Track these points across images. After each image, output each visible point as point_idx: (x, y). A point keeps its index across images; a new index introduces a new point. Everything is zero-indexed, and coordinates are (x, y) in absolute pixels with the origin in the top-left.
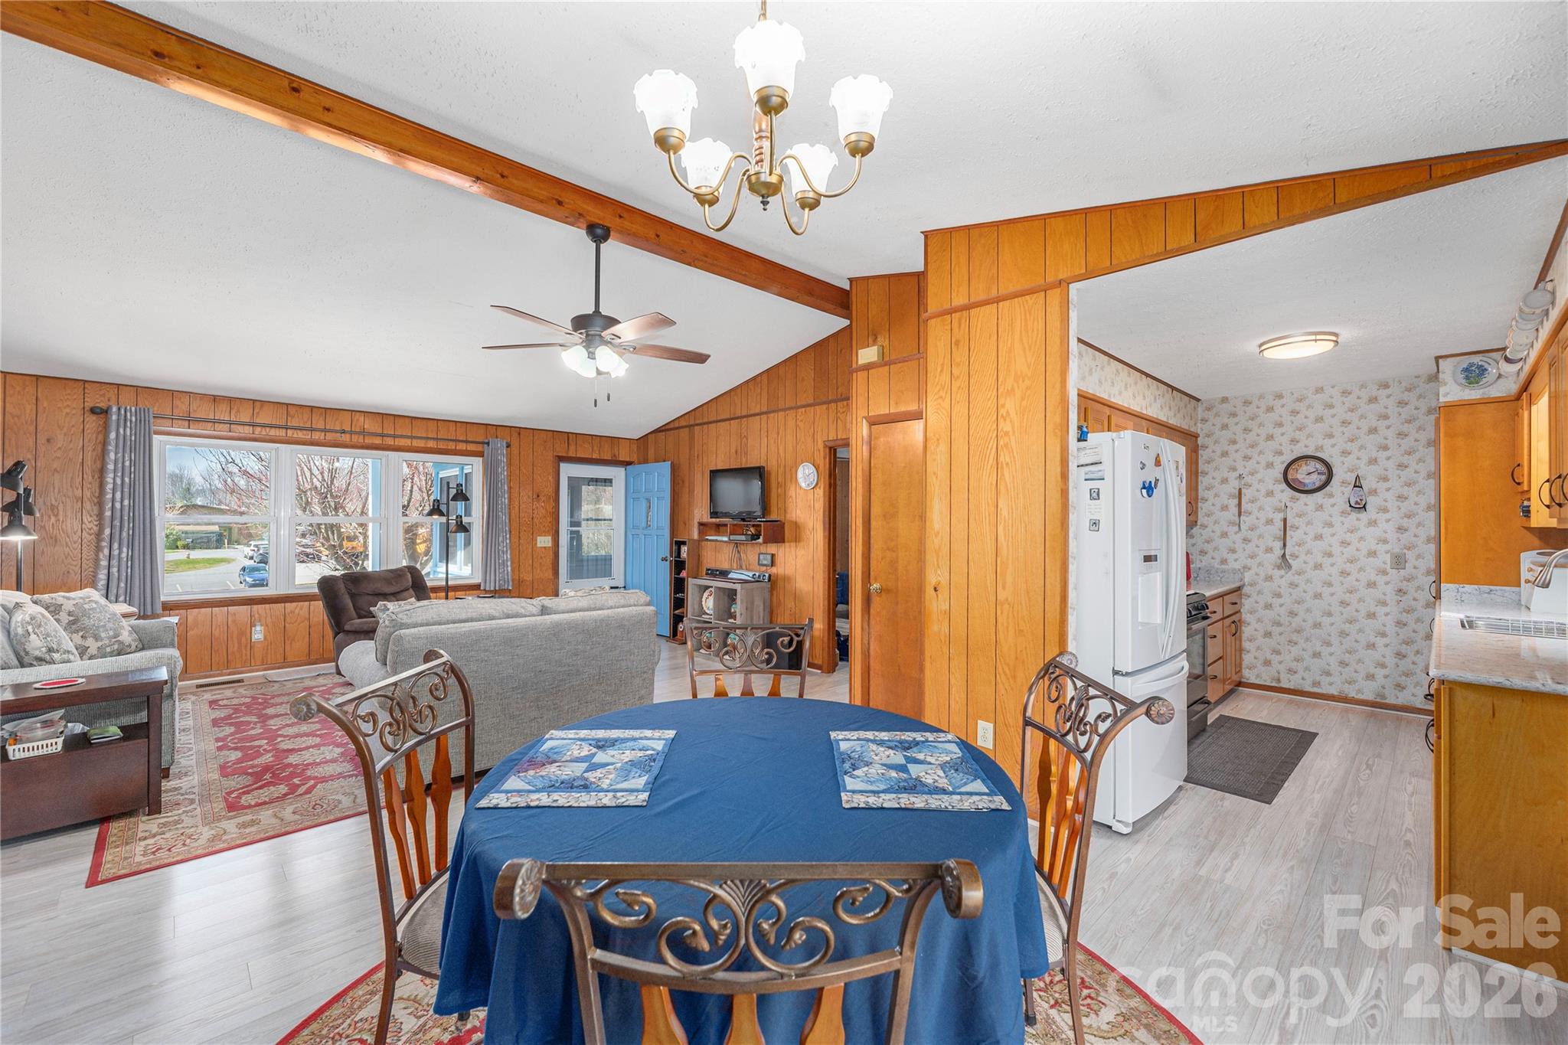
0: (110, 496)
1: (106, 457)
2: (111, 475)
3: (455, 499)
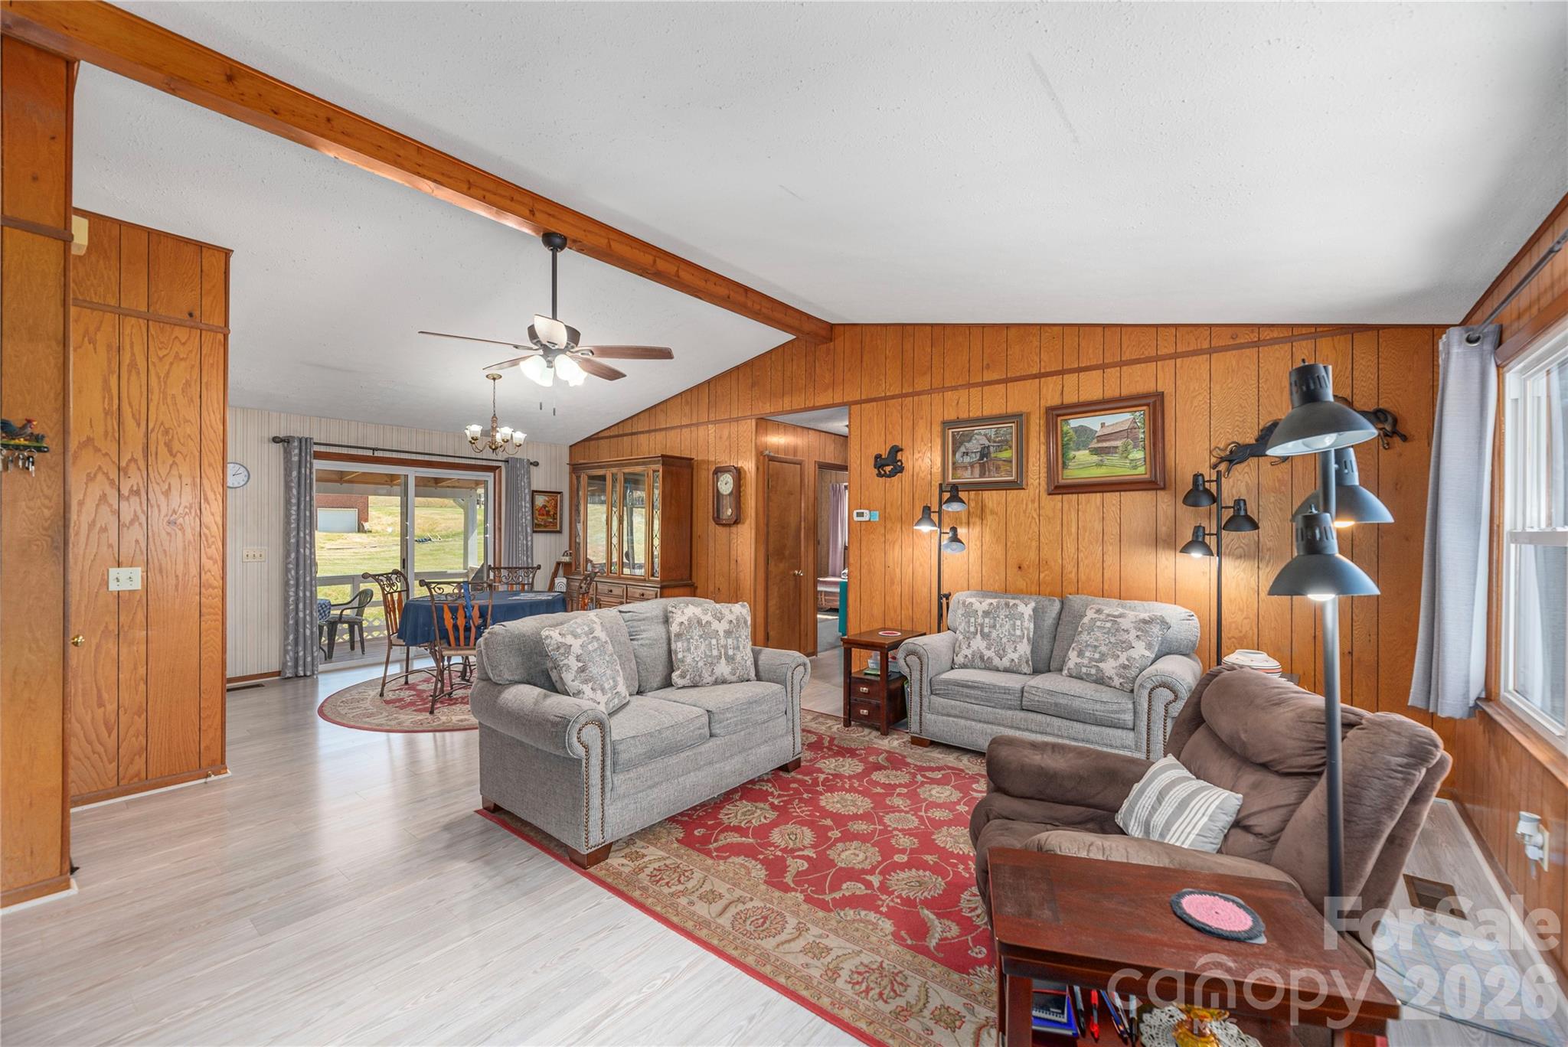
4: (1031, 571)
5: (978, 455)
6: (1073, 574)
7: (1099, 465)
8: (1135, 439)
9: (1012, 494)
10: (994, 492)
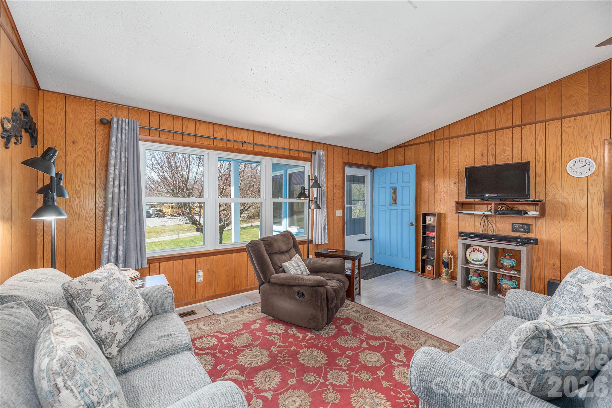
0: (111, 183)
1: (110, 154)
2: (113, 168)
3: (313, 186)
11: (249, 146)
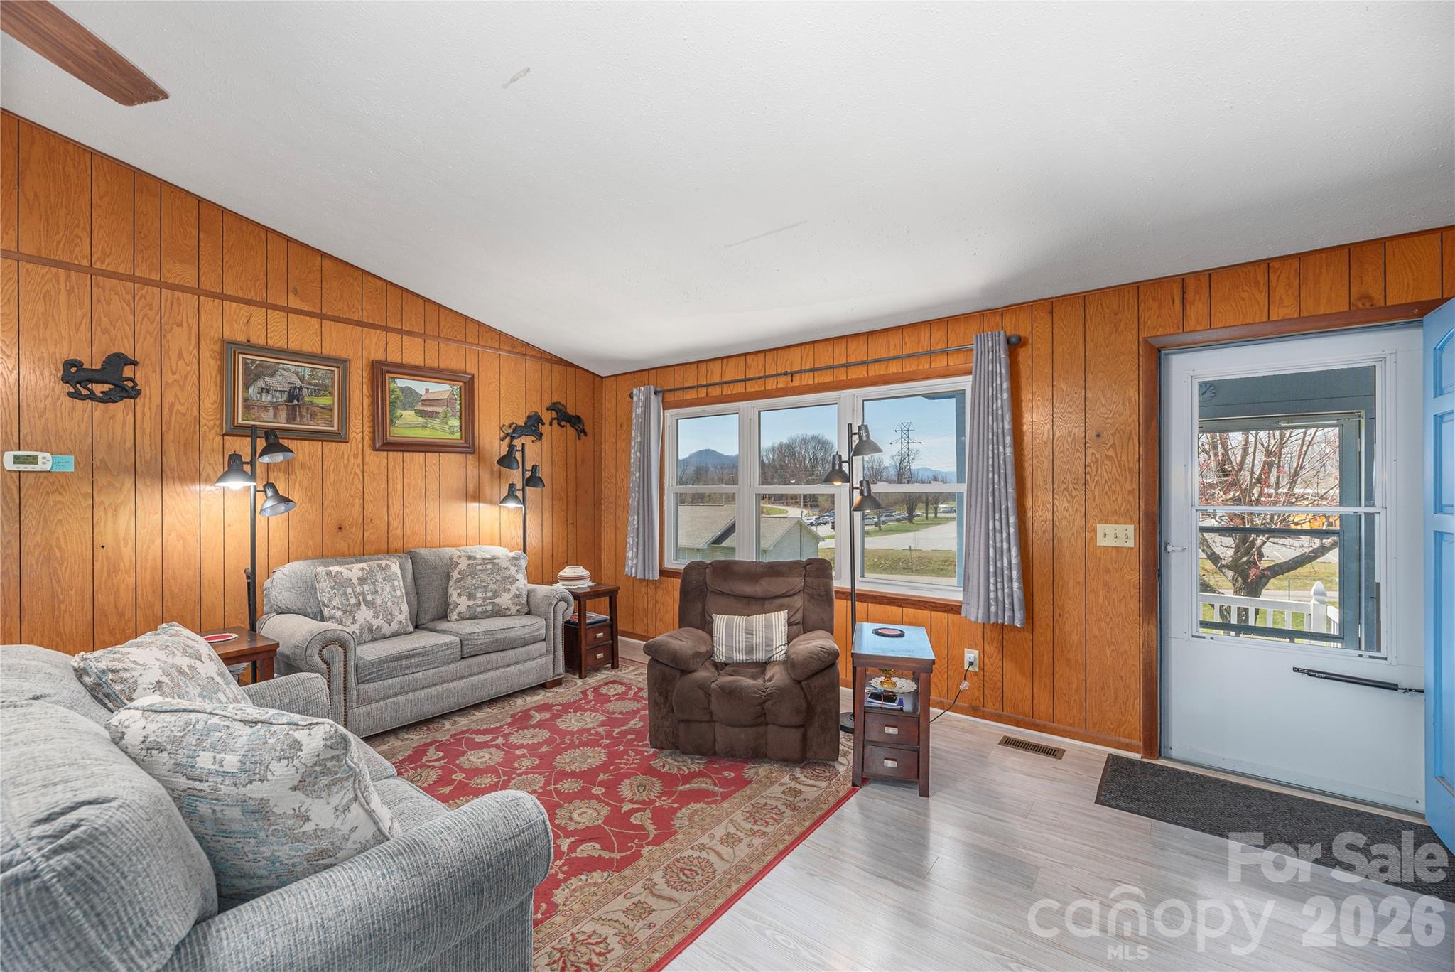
4: (353, 530)
5: (285, 396)
6: (399, 529)
7: (424, 427)
8: (453, 408)
9: (330, 447)
10: (306, 442)
11: (805, 376)
